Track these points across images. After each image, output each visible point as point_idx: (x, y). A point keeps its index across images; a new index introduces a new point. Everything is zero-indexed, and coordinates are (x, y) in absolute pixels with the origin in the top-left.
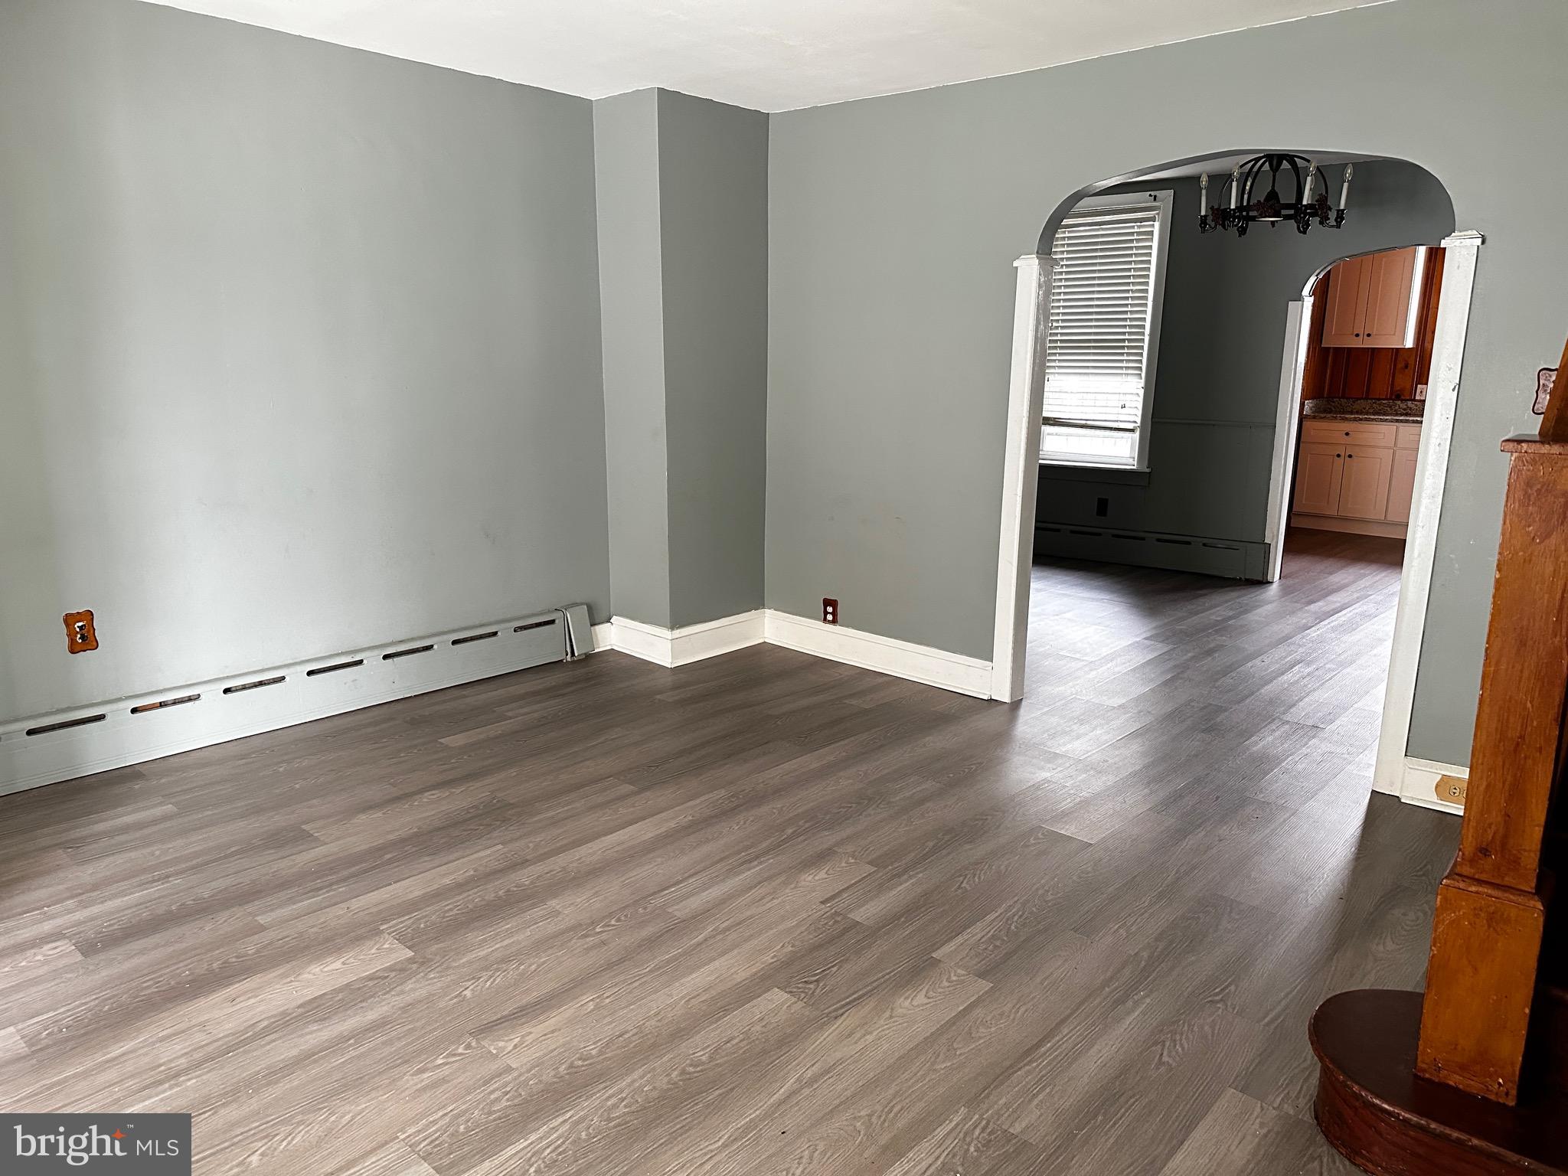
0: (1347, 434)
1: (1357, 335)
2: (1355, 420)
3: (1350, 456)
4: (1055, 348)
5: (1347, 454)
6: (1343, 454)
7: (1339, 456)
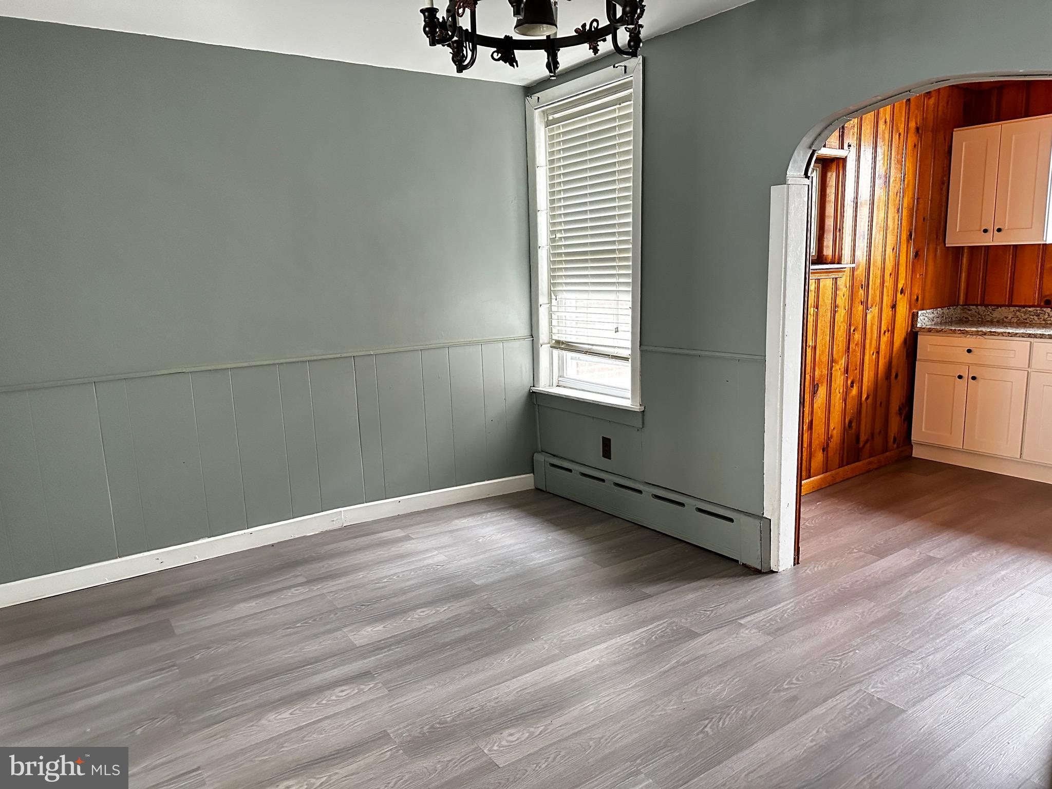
0: (969, 351)
1: (985, 231)
2: (977, 333)
3: (974, 378)
4: (560, 262)
5: (971, 376)
6: (965, 375)
7: (960, 377)
